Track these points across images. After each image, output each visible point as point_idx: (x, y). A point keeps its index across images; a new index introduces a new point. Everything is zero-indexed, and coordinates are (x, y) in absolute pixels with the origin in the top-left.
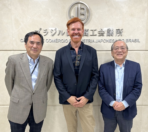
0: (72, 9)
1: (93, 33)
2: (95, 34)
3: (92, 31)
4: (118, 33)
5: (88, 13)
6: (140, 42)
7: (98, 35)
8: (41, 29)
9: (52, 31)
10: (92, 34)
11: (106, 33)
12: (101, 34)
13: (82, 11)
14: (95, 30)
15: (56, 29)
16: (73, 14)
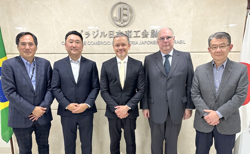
0: (114, 10)
1: (137, 34)
2: (139, 36)
3: (135, 33)
5: (131, 14)
6: (185, 43)
7: (142, 36)
8: (82, 31)
9: (94, 33)
10: (135, 36)
11: (150, 34)
12: (145, 35)
13: (125, 12)
14: (139, 31)
15: (98, 31)
16: (116, 14)
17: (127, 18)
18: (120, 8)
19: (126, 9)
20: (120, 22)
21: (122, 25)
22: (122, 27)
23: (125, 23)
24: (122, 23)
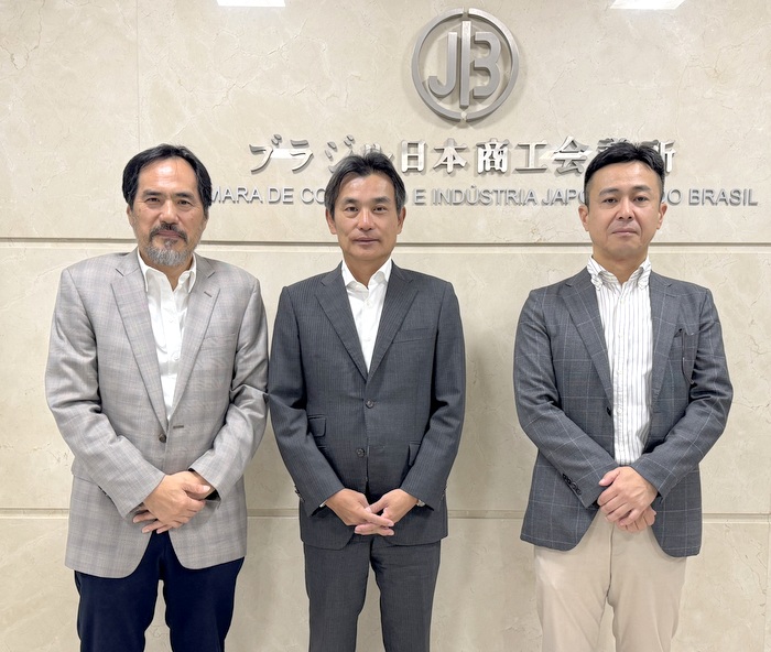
0: (429, 47)
1: (530, 158)
3: (524, 151)
6: (755, 204)
7: (553, 167)
8: (277, 140)
9: (332, 151)
10: (523, 166)
12: (571, 164)
14: (542, 145)
15: (350, 142)
16: (436, 67)
17: (486, 83)
19: (486, 45)
20: (452, 102)
21: (464, 115)
22: (462, 123)
24: (464, 108)
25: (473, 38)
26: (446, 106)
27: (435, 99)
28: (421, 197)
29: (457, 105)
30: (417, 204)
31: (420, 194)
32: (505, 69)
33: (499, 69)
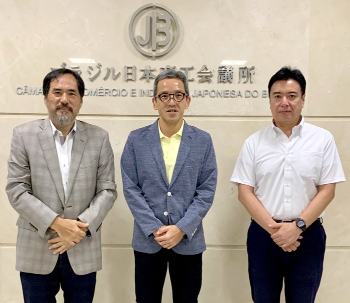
0: (137, 21)
2: (191, 79)
4: (244, 77)
5: (174, 30)
7: (198, 79)
8: (64, 65)
9: (91, 71)
11: (216, 74)
12: (205, 78)
13: (161, 26)
14: (192, 69)
15: (99, 66)
17: (164, 39)
18: (151, 19)
21: (154, 54)
22: (154, 58)
23: (162, 51)
24: (154, 51)
25: (157, 18)
26: (145, 50)
27: (140, 46)
28: (134, 93)
29: (151, 49)
30: (132, 96)
31: (133, 92)
32: (174, 32)
33: (170, 32)
